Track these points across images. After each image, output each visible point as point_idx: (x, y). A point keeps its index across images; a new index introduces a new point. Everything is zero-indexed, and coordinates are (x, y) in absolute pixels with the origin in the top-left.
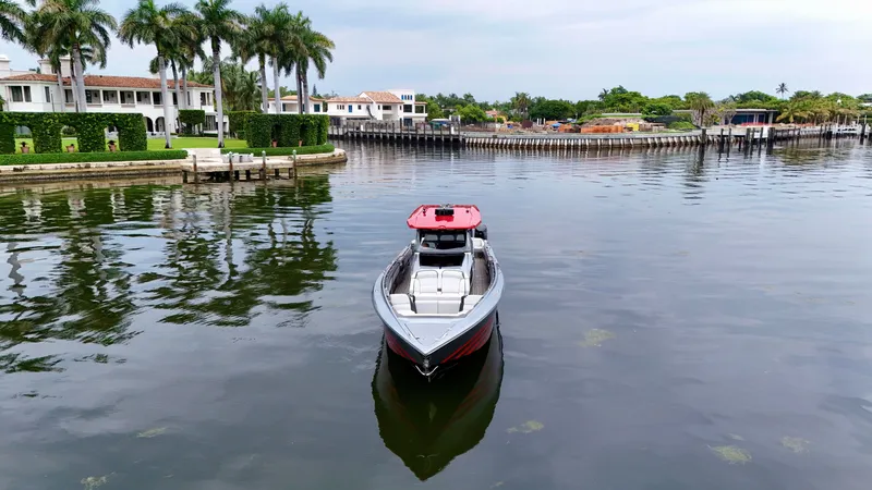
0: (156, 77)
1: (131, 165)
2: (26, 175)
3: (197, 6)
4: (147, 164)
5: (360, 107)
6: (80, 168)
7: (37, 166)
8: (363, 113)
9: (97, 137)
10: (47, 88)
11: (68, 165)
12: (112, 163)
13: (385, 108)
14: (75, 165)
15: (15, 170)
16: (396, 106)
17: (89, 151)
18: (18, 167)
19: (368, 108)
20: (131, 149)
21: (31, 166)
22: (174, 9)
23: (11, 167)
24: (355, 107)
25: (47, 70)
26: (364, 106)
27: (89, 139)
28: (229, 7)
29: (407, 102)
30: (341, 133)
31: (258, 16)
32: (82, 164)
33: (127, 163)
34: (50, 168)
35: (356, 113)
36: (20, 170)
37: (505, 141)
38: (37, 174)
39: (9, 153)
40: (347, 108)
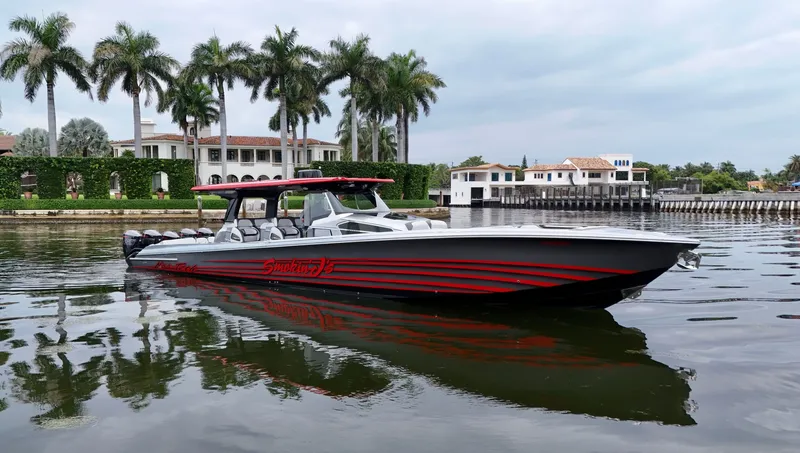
0: (277, 135)
1: (166, 213)
2: (59, 219)
3: (264, 46)
4: (184, 213)
5: (560, 175)
6: (114, 214)
7: (72, 211)
8: (564, 181)
9: (141, 184)
10: (173, 148)
11: (102, 211)
12: (147, 211)
13: (592, 176)
14: (109, 211)
15: (50, 214)
16: (606, 174)
17: (133, 197)
18: (53, 211)
19: (570, 176)
20: (176, 197)
21: (65, 211)
22: (236, 48)
23: (46, 212)
24: (554, 175)
25: (181, 133)
26: (565, 175)
27: (133, 186)
28: (297, 42)
29: (621, 169)
30: (523, 202)
31: (335, 51)
32: (116, 211)
33: (162, 211)
34: (83, 213)
35: (556, 181)
36: (55, 214)
37: (711, 205)
38: (70, 219)
39: (57, 198)
40: (546, 177)
